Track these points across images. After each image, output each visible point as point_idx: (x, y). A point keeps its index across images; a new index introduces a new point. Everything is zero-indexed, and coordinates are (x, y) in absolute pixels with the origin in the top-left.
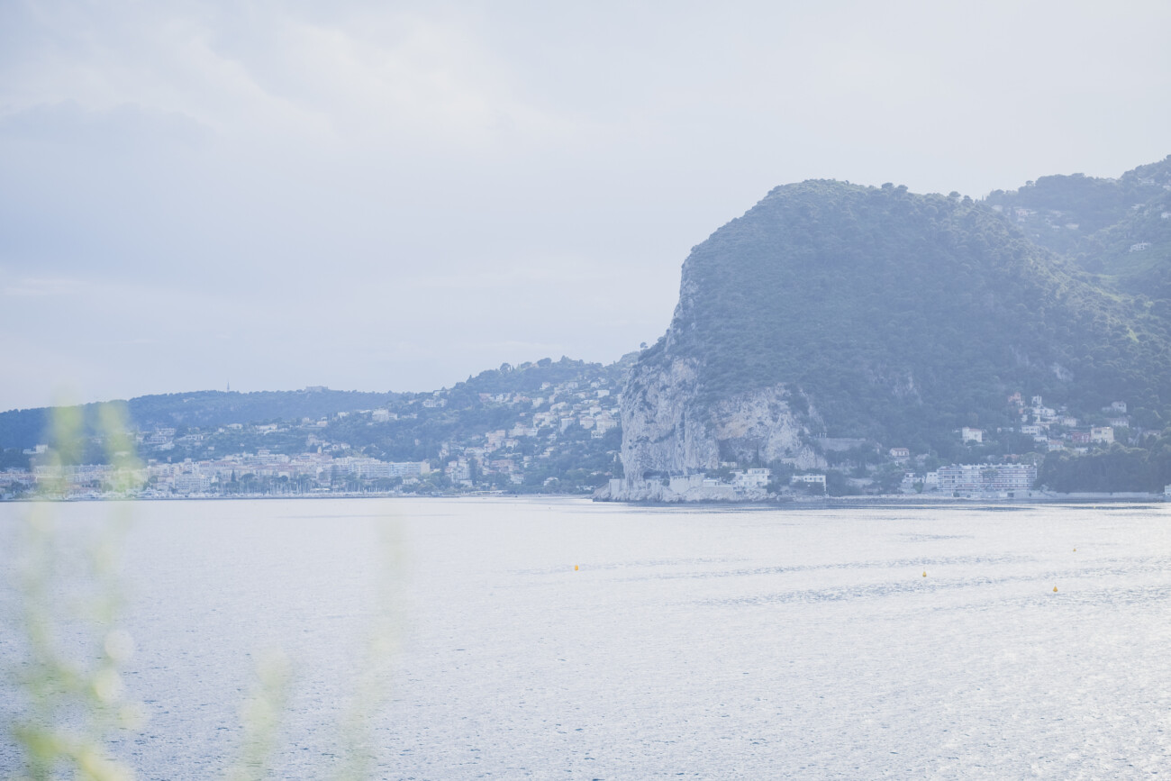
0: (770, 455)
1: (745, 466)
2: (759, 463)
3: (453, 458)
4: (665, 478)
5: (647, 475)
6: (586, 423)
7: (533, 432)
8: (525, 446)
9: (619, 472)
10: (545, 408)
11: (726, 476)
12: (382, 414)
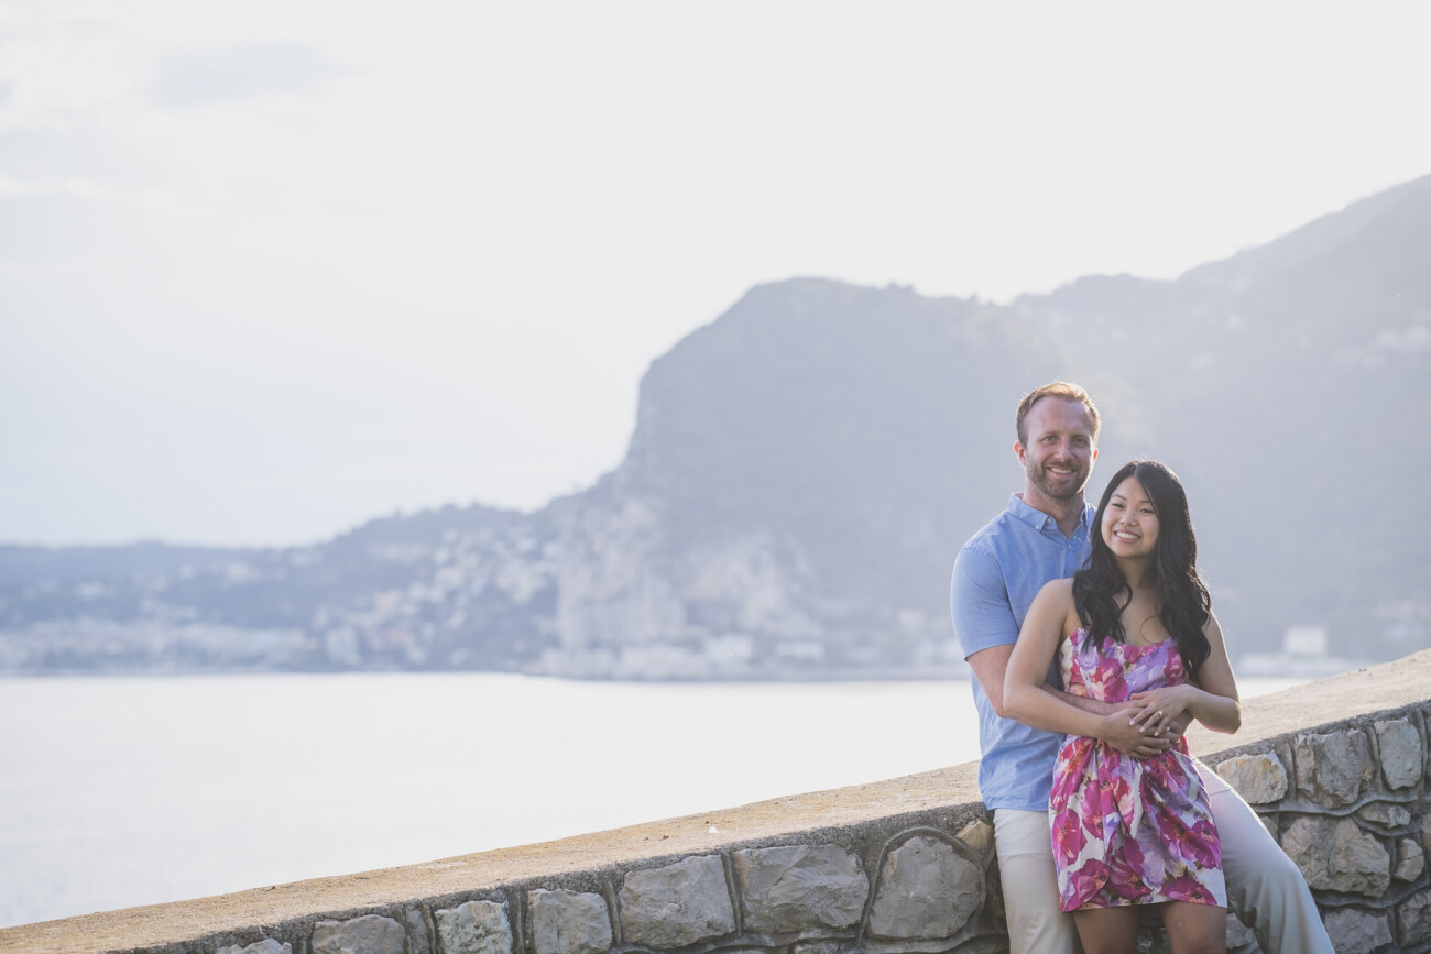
0: (751, 618)
1: (718, 633)
2: (735, 629)
3: (335, 624)
4: (616, 649)
5: (594, 645)
6: (503, 582)
7: (437, 595)
8: (428, 612)
9: (554, 641)
10: (451, 562)
11: (694, 645)
12: (239, 572)
